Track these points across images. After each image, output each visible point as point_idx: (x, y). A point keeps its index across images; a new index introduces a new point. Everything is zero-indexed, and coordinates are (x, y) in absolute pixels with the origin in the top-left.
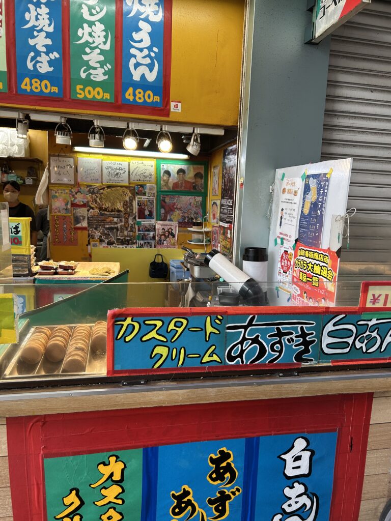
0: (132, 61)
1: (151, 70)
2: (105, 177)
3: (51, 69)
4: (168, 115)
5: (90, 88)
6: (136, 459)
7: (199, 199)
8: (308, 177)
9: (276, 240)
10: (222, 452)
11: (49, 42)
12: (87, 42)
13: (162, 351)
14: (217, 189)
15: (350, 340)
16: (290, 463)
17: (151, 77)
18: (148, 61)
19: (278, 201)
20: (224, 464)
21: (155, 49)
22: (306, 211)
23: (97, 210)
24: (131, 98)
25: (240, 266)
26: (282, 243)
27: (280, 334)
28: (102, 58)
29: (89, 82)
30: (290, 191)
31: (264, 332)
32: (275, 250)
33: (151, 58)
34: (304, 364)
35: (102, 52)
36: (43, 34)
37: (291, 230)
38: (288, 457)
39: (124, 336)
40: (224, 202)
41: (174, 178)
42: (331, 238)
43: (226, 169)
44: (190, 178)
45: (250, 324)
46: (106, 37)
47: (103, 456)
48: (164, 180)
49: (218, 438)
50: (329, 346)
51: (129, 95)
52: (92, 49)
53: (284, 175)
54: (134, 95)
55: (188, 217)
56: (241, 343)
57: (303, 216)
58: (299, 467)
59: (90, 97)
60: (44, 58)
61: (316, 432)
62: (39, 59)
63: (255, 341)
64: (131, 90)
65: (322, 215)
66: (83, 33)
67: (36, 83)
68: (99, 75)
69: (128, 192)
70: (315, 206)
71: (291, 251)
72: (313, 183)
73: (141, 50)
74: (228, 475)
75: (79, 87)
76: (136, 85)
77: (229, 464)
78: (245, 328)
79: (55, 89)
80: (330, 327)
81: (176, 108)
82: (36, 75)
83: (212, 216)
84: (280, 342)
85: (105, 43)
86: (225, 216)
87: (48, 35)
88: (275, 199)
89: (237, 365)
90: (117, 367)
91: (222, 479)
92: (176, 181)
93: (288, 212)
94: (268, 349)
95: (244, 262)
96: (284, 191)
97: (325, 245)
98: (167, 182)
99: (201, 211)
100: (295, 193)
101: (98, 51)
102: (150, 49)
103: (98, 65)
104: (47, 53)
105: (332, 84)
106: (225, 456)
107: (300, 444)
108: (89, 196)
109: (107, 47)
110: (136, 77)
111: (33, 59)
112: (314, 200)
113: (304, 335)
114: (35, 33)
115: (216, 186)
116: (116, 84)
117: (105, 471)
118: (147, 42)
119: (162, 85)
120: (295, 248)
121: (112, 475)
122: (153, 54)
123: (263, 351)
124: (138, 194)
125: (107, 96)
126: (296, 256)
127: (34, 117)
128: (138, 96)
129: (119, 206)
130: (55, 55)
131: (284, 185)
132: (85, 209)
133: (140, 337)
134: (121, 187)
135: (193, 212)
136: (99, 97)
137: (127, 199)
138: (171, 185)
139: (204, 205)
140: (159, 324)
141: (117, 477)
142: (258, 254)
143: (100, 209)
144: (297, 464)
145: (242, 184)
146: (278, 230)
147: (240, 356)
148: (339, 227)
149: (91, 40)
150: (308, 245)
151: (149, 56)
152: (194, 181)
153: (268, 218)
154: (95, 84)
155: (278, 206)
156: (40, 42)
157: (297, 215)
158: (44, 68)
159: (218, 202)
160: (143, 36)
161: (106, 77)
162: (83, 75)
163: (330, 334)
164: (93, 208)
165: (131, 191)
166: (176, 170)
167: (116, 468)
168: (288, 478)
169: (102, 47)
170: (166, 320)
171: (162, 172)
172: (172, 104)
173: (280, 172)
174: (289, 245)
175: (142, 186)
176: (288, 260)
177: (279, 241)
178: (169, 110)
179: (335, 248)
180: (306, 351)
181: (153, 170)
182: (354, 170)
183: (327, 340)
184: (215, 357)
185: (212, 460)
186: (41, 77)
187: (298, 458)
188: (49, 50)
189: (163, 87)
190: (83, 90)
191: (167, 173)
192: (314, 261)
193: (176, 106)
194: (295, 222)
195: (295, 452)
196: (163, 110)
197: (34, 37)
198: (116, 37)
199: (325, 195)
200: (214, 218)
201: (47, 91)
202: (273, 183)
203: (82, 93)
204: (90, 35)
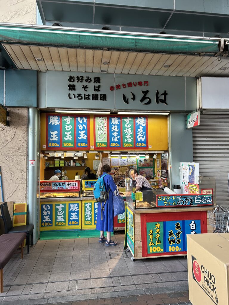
0: (138, 136)
1: (143, 138)
2: (120, 164)
3: (118, 140)
4: (148, 149)
5: (128, 144)
6: (162, 224)
7: (152, 169)
8: (190, 166)
9: (182, 183)
10: (178, 223)
11: (117, 134)
12: (127, 133)
13: (166, 202)
14: (159, 166)
15: (200, 201)
16: (191, 227)
17: (143, 140)
18: (142, 136)
19: (182, 171)
20: (178, 226)
21: (144, 133)
22: (190, 175)
23: (117, 175)
24: (138, 146)
25: (173, 190)
26: (185, 183)
27: (187, 199)
28: (130, 136)
29: (127, 143)
30: (185, 169)
31: (184, 199)
32: (183, 185)
33: (143, 135)
34: (192, 205)
35: (130, 135)
36: (116, 132)
37: (187, 180)
38: (191, 225)
39: (159, 200)
40: (163, 170)
41: (143, 163)
42: (197, 181)
43: (163, 160)
44: (148, 162)
45: (181, 197)
46: (131, 131)
47: (156, 223)
48: (139, 164)
49: (177, 220)
50: (196, 202)
51: (137, 145)
52: (128, 134)
53: (183, 164)
54: (139, 145)
55: (148, 176)
56: (180, 201)
57: (189, 176)
58: (193, 227)
59: (127, 146)
60: (116, 138)
61: (196, 220)
62: (115, 138)
63: (182, 201)
64: (138, 143)
65: (194, 176)
66: (126, 131)
67: (114, 144)
68: (130, 141)
69: (127, 168)
70: (192, 173)
71: (187, 185)
72: (191, 168)
73: (140, 133)
74: (179, 228)
75: (125, 144)
76: (139, 142)
77: (179, 226)
78: (180, 198)
79: (119, 145)
80: (196, 198)
81: (150, 147)
82: (114, 142)
83: (157, 175)
84: (187, 201)
85: (131, 133)
86: (164, 175)
87: (117, 132)
88: (181, 170)
89: (179, 205)
90: (158, 205)
91: (178, 229)
92: (143, 164)
93: (185, 174)
94: (185, 202)
95: (174, 189)
96: (183, 169)
97: (195, 183)
98: (140, 164)
99: (152, 173)
100: (187, 170)
101: (129, 135)
102: (142, 133)
103: (129, 138)
104: (117, 137)
105: (194, 137)
106: (178, 224)
107: (193, 222)
108: (115, 170)
109: (132, 133)
110: (139, 140)
111: (113, 138)
112: (192, 172)
113: (191, 199)
114: (114, 132)
115: (159, 165)
116: (134, 142)
117: (157, 226)
118: (142, 131)
119: (146, 141)
120: (188, 184)
121: (158, 227)
122: (143, 134)
123: (184, 203)
124: (131, 169)
125: (132, 145)
126: (189, 186)
127: (113, 152)
128: (140, 145)
129: (125, 173)
130: (119, 137)
131: (183, 167)
132: (114, 175)
133: (162, 200)
134: (125, 167)
135: (150, 174)
136: (130, 146)
137: (127, 171)
138: (142, 165)
139: (154, 171)
140: (165, 197)
141: (159, 227)
142: (178, 187)
143: (118, 175)
144: (193, 226)
145: (171, 167)
146: (183, 180)
147: (180, 203)
148: (198, 179)
149: (127, 132)
150: (192, 183)
151: (142, 134)
152: (150, 163)
153: (179, 176)
154: (129, 143)
155: (182, 173)
156: (115, 134)
157: (188, 175)
158: (116, 140)
159: (160, 171)
160: (141, 130)
161: (131, 141)
162: (126, 141)
163: (196, 199)
164: (116, 175)
165: (128, 168)
166: (143, 160)
167: (158, 225)
168: (191, 230)
169: (130, 133)
170: (166, 197)
171: (139, 161)
172: (149, 146)
173: (181, 163)
174: (186, 184)
175: (132, 166)
176: (187, 188)
177: (183, 183)
178: (148, 148)
179: (198, 184)
180: (192, 203)
181: (135, 160)
182: (200, 165)
183: (196, 201)
184: (175, 204)
185: (176, 225)
186: (115, 142)
187: (193, 225)
188: (117, 136)
189: (146, 142)
190: (126, 145)
191: (140, 161)
192: (193, 187)
193: (150, 146)
194: (188, 177)
195: (192, 224)
196: (146, 148)
197: (114, 133)
198: (134, 131)
199: (194, 171)
200: (159, 176)
201: (117, 146)
202: (180, 166)
203: (125, 145)
204: (127, 131)
